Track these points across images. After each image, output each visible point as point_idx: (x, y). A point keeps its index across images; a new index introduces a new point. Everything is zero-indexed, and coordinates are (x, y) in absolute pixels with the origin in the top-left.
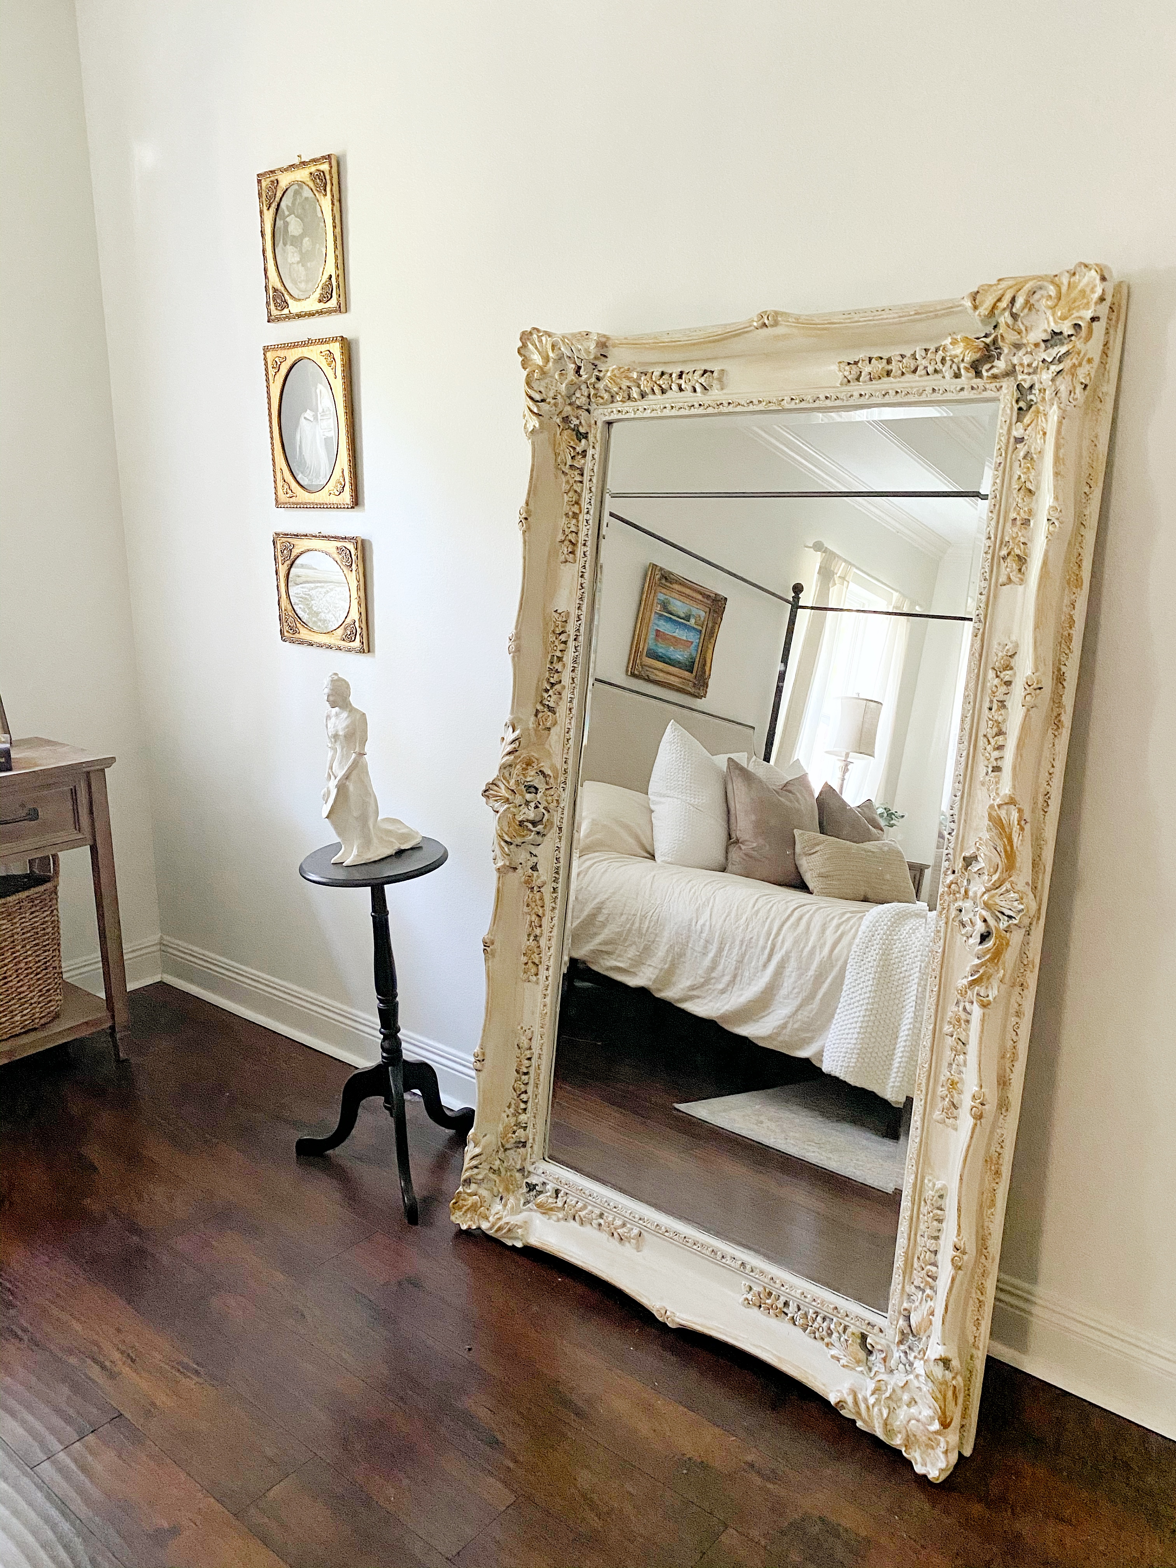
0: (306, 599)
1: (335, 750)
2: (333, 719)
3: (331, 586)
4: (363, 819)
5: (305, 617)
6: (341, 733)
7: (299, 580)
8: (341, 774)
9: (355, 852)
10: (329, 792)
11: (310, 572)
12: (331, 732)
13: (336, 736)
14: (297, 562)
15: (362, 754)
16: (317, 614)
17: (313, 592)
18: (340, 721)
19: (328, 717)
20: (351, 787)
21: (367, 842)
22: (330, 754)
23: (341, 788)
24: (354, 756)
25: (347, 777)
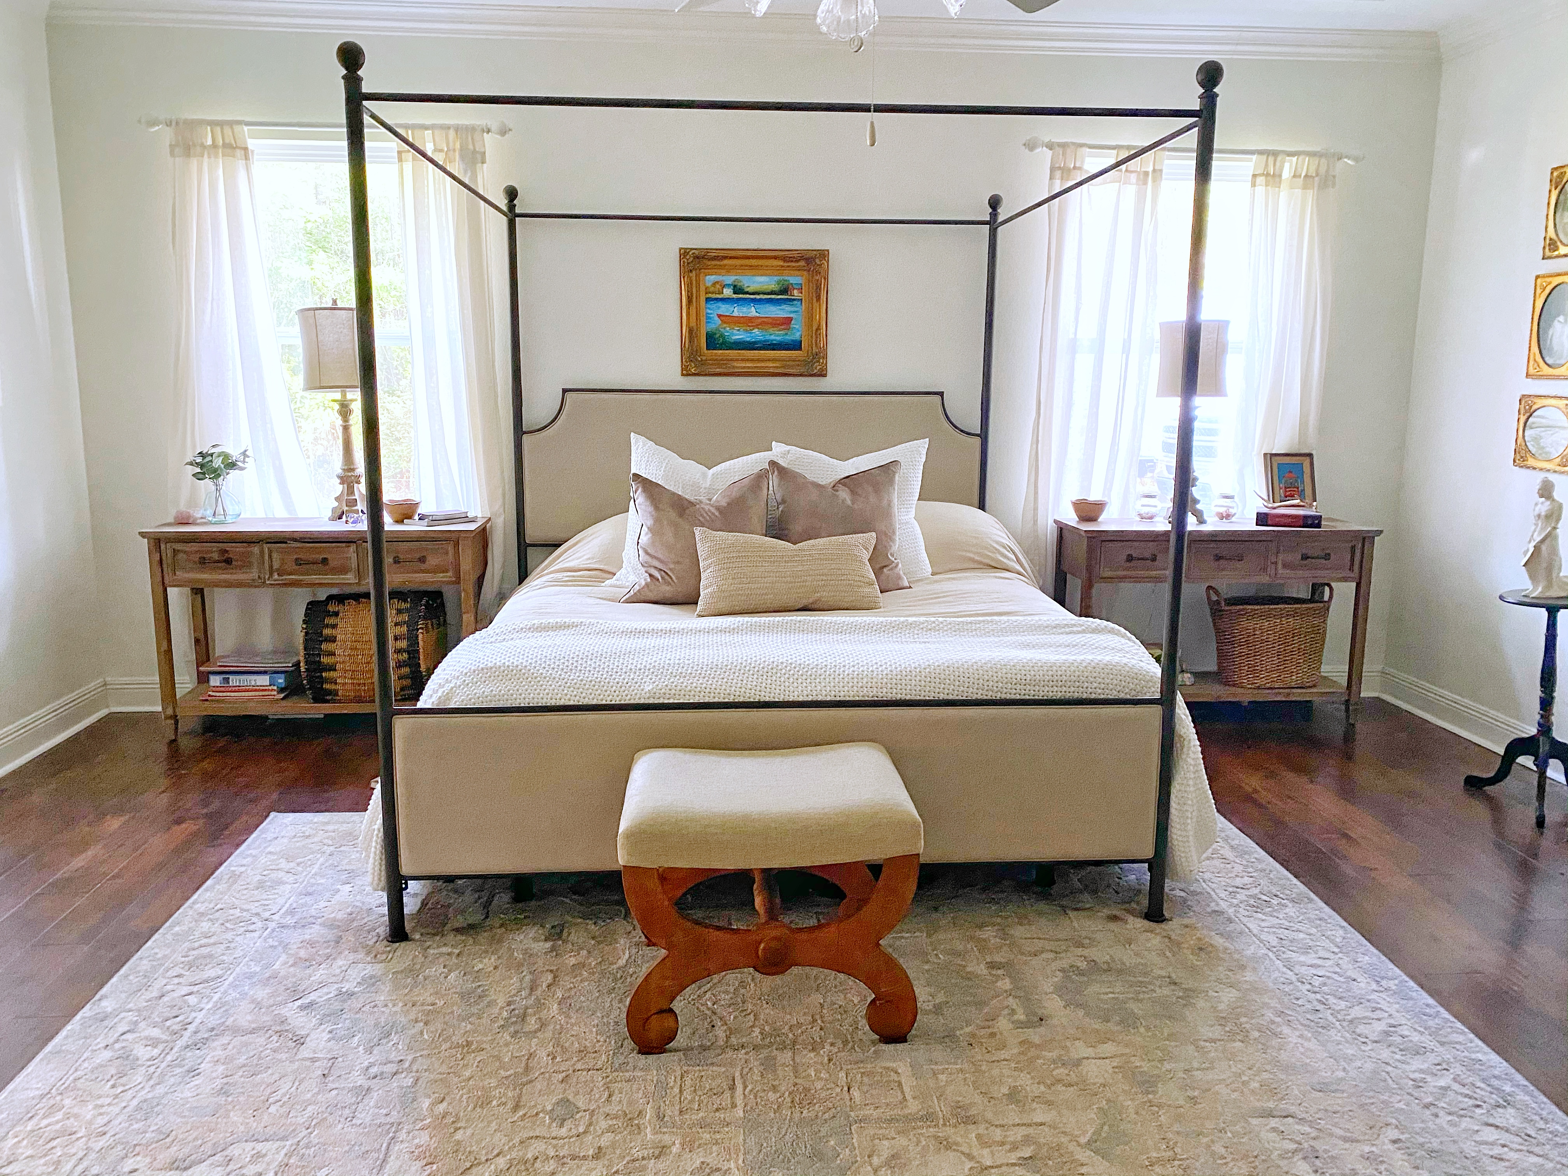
0: (1536, 439)
1: (1536, 525)
2: (1539, 506)
3: (1557, 430)
4: (1549, 569)
5: (1533, 450)
6: (1543, 514)
7: (1534, 426)
8: (1539, 539)
9: (1540, 589)
10: (1528, 550)
11: (1543, 421)
12: (1537, 512)
13: (1539, 516)
14: (1535, 414)
15: (1555, 528)
16: (1543, 448)
17: (1543, 434)
18: (1544, 506)
19: (1536, 504)
20: (1544, 548)
21: (1549, 585)
22: (1533, 527)
23: (1537, 548)
24: (1549, 529)
25: (1543, 541)
